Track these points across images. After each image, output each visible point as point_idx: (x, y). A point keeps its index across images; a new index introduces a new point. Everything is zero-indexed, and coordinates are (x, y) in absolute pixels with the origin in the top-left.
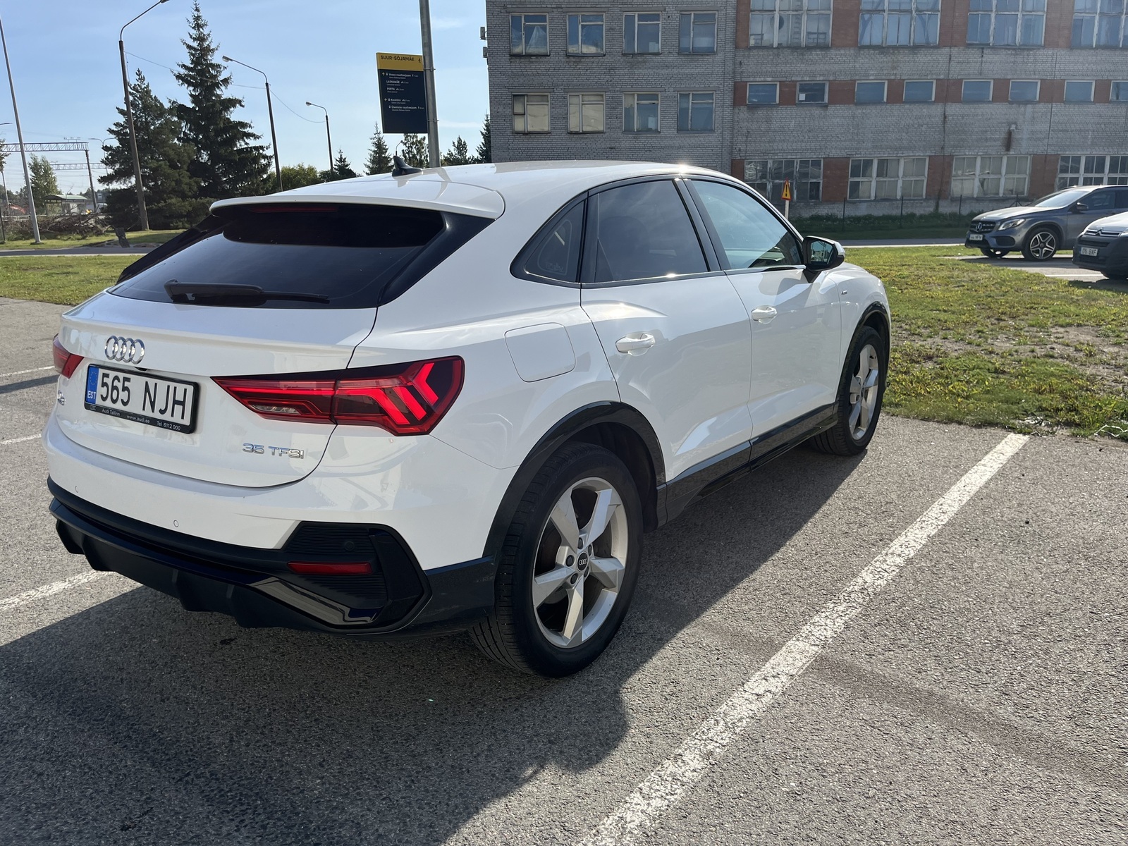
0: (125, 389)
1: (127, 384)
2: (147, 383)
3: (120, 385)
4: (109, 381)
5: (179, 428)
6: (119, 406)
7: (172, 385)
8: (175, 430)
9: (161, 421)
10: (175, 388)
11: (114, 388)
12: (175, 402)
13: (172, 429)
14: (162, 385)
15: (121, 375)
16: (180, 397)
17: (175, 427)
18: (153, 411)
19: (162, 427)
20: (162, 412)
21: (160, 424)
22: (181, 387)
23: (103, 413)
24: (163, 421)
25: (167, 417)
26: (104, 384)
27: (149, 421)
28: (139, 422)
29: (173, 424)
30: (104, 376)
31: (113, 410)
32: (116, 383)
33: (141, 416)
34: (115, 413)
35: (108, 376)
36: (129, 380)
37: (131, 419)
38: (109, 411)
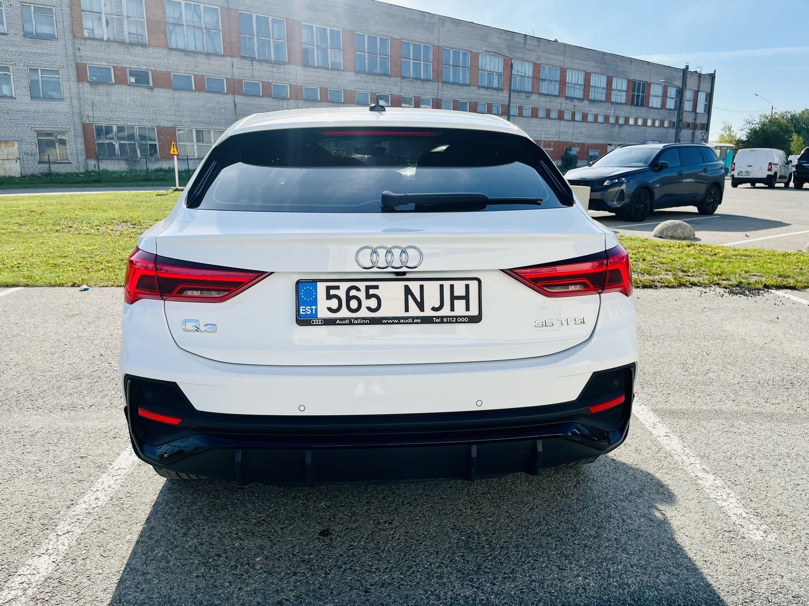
0: (368, 296)
1: (372, 291)
2: (406, 286)
3: (361, 294)
5: (466, 319)
6: (364, 313)
7: (446, 283)
9: (438, 317)
10: (452, 285)
12: (454, 298)
13: (457, 323)
14: (432, 286)
15: (362, 285)
16: (460, 292)
17: (460, 320)
18: (422, 311)
19: (441, 323)
20: (435, 309)
21: (437, 321)
22: (459, 284)
23: (338, 324)
24: (442, 318)
25: (446, 311)
26: (332, 297)
27: (419, 321)
28: (403, 323)
29: (457, 317)
30: (328, 289)
31: (356, 319)
32: (353, 293)
33: (407, 318)
34: (359, 321)
35: (338, 288)
36: (377, 287)
37: (390, 323)
38: (347, 322)
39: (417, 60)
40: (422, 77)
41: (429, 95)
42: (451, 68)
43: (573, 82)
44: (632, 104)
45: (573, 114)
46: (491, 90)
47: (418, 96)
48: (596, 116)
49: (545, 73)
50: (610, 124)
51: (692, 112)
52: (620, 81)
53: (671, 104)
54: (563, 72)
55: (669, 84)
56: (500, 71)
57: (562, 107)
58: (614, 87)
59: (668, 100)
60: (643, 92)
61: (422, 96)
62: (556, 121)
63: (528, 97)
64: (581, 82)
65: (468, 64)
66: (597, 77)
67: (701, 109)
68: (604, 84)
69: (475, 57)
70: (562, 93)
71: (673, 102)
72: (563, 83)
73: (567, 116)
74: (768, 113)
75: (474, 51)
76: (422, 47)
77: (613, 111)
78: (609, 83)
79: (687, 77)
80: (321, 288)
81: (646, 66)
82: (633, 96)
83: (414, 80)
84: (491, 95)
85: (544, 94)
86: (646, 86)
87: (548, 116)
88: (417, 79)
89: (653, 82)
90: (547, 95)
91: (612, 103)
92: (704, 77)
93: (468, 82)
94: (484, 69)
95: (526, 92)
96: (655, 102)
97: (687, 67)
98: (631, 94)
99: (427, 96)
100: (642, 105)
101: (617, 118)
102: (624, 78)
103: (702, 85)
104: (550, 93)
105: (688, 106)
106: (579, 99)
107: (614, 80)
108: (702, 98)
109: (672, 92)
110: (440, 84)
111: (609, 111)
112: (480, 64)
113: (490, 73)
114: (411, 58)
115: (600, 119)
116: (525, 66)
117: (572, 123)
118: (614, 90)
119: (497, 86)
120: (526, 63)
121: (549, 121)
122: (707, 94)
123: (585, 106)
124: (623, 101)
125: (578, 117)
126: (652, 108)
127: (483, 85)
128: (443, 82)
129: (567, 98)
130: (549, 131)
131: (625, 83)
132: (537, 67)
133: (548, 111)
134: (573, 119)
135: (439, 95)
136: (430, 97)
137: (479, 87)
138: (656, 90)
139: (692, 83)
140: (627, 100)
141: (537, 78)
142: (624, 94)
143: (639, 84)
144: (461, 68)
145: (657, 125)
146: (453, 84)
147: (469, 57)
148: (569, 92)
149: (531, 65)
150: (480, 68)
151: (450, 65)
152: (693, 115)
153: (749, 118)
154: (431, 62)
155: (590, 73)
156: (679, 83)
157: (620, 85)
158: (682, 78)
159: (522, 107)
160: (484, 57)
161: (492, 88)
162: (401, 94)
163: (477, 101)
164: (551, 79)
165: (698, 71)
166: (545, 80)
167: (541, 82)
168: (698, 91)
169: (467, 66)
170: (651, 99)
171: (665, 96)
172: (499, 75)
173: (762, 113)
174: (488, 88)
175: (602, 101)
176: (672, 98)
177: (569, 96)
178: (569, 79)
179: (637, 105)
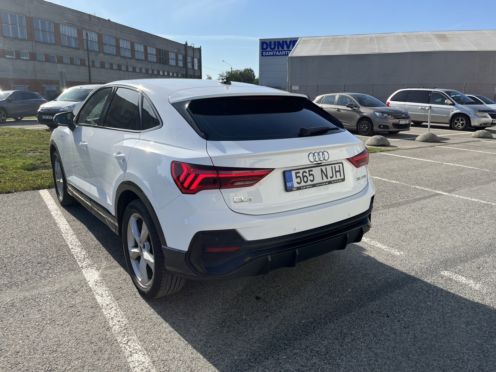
0: (310, 175)
1: (311, 173)
2: (321, 169)
3: (307, 175)
4: (300, 175)
5: (341, 180)
6: (309, 183)
7: (333, 166)
8: (340, 182)
9: (333, 181)
10: (335, 167)
11: (304, 177)
12: (336, 172)
13: (339, 182)
14: (329, 168)
15: (307, 170)
16: (337, 169)
17: (339, 181)
18: (327, 179)
19: (334, 183)
20: (331, 178)
21: (333, 182)
22: (337, 166)
23: (302, 189)
24: (334, 181)
25: (334, 178)
26: (297, 177)
27: (327, 183)
28: (323, 185)
29: (338, 180)
30: (296, 173)
31: (307, 186)
32: (305, 174)
33: (323, 183)
34: (309, 187)
35: (299, 173)
36: (312, 171)
37: (319, 186)
38: (305, 187)
39: (14, 25)
40: (20, 37)
41: (26, 50)
42: (41, 32)
43: (124, 47)
44: (160, 63)
45: (127, 67)
46: (71, 49)
47: (18, 50)
48: (141, 69)
49: (106, 39)
50: (149, 74)
51: (192, 69)
52: (151, 49)
53: (181, 64)
54: (117, 41)
55: (179, 53)
56: (76, 36)
57: (120, 63)
58: (149, 52)
59: (179, 61)
60: (165, 56)
61: (21, 50)
62: (117, 71)
63: (97, 55)
64: (129, 47)
65: (53, 30)
66: (138, 45)
67: (196, 68)
68: (143, 50)
69: (57, 26)
70: (118, 53)
71: (182, 62)
72: (118, 47)
73: (124, 68)
74: (230, 71)
75: (56, 22)
76: (17, 16)
77: (150, 67)
78: (146, 49)
79: (187, 49)
80: (293, 173)
81: (165, 41)
82: (160, 58)
83: (14, 39)
84: (71, 52)
85: (107, 54)
86: (167, 53)
87: (111, 68)
88: (16, 38)
89: (170, 51)
90: (109, 54)
91: (149, 62)
92: (196, 49)
93: (54, 42)
94: (64, 34)
95: (95, 52)
96: (172, 62)
97: (186, 43)
98: (159, 57)
99: (25, 51)
100: (166, 64)
101: (153, 71)
102: (154, 47)
103: (195, 54)
104: (111, 53)
105: (190, 66)
106: (129, 58)
107: (148, 48)
108: (196, 61)
109: (180, 57)
110: (34, 43)
111: (148, 66)
112: (61, 31)
113: (69, 38)
114: (10, 23)
115: (144, 71)
116: (92, 35)
117: (127, 73)
118: (149, 54)
119: (75, 46)
120: (93, 33)
121: (112, 71)
122: (198, 59)
123: (133, 62)
124: (155, 61)
125: (130, 69)
126: (171, 66)
127: (65, 45)
128: (36, 41)
129: (122, 57)
130: (113, 77)
131: (154, 50)
132: (100, 36)
133: (111, 65)
134: (127, 70)
135: (34, 50)
136: (27, 51)
137: (63, 46)
138: (172, 55)
139: (190, 53)
140: (157, 60)
141: (101, 43)
142: (155, 56)
143: (162, 51)
144: (48, 33)
145: (175, 75)
146: (43, 43)
147: (52, 26)
148: (123, 53)
149: (96, 35)
150: (61, 33)
151: (40, 30)
152: (192, 70)
153: (221, 74)
154: (25, 27)
155: (134, 43)
156: (183, 52)
157: (152, 51)
158: (184, 49)
159: (94, 61)
160: (63, 27)
161: (72, 48)
162: (5, 49)
163: (62, 56)
164: (110, 44)
165: (192, 46)
166: (107, 44)
167: (104, 46)
168: (194, 57)
169: (52, 32)
170: (170, 60)
171: (177, 60)
172: (75, 39)
173: (227, 71)
174: (68, 47)
175: (143, 60)
176: (181, 61)
177: (123, 55)
178: (121, 45)
179: (163, 63)
